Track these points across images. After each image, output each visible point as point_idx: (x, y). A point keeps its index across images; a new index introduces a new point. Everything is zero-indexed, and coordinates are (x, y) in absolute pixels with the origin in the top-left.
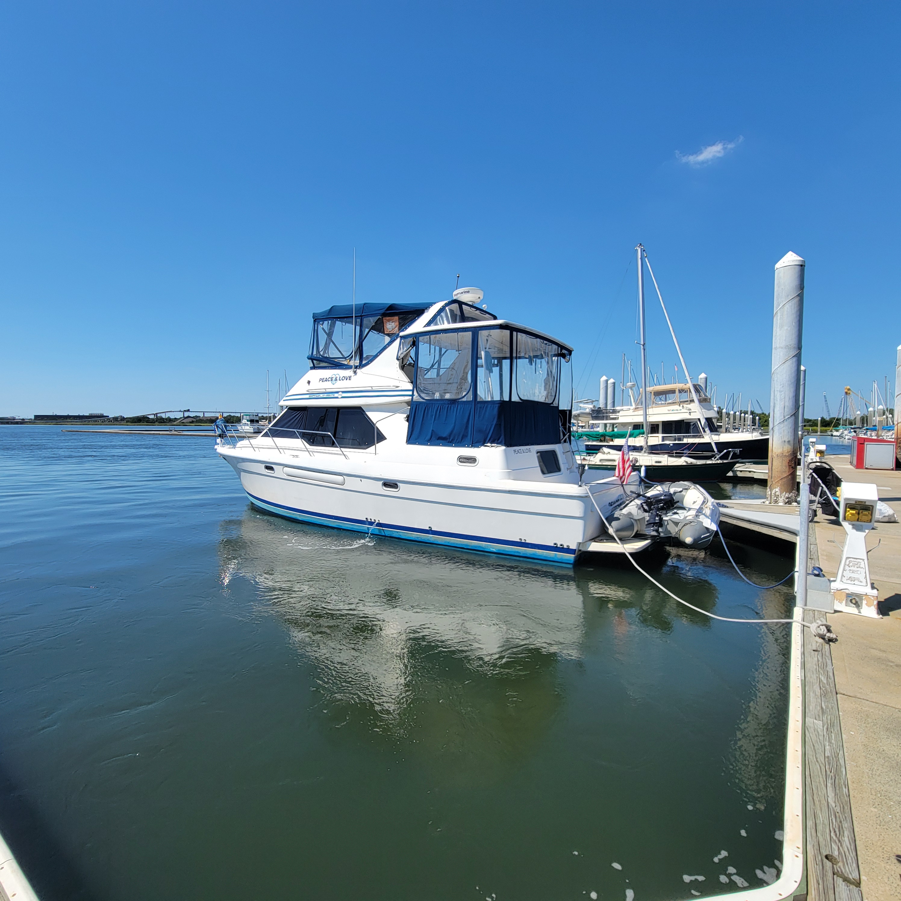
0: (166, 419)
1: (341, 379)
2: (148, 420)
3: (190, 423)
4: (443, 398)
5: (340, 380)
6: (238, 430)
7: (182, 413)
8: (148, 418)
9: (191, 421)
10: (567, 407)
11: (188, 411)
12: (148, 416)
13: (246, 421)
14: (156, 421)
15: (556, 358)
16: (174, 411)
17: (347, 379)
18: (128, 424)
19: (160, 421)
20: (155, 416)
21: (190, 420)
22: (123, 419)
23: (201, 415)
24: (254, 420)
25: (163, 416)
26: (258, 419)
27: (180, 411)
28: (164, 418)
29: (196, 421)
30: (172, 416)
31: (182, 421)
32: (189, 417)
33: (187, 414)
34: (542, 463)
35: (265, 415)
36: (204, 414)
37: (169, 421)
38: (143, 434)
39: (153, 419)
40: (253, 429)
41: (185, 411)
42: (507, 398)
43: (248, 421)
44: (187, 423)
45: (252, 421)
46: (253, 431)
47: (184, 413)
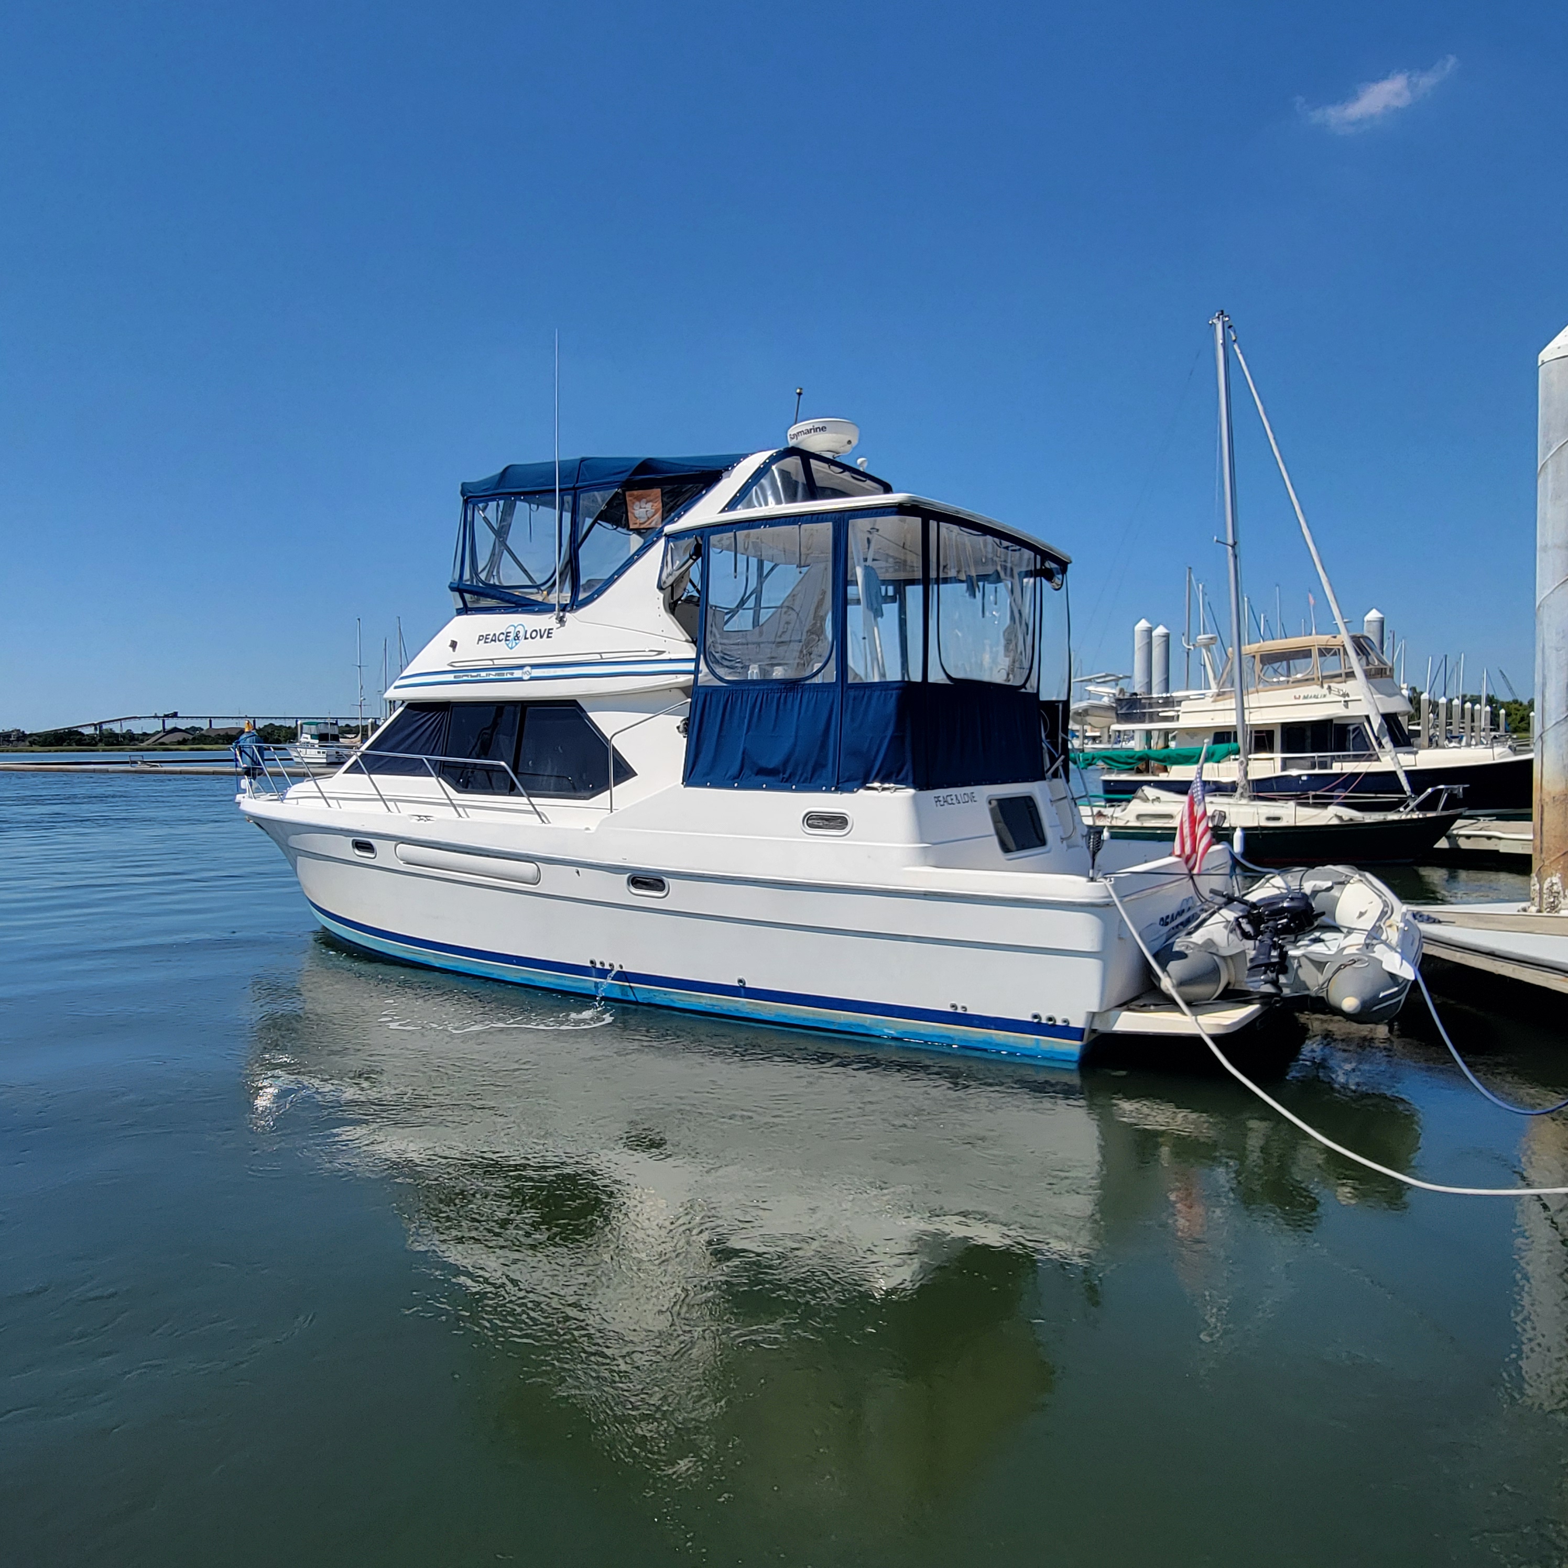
0: (123, 736)
1: (528, 636)
2: (80, 739)
3: (179, 743)
4: (768, 678)
5: (526, 638)
6: (291, 759)
7: (161, 721)
8: (82, 734)
9: (181, 739)
10: (1058, 696)
11: (175, 715)
12: (80, 730)
13: (309, 736)
14: (101, 740)
15: (1032, 580)
16: (140, 719)
17: (541, 637)
18: (35, 748)
19: (111, 740)
20: (96, 729)
21: (179, 736)
22: (22, 737)
23: (204, 724)
24: (327, 734)
25: (117, 728)
26: (337, 733)
27: (156, 717)
28: (117, 735)
29: (194, 739)
30: (137, 728)
31: (160, 741)
32: (175, 730)
34: (1002, 825)
35: (353, 723)
36: (210, 722)
37: (130, 739)
38: (69, 771)
39: (92, 737)
40: (325, 756)
41: (166, 716)
42: (916, 677)
43: (313, 737)
44: (172, 743)
45: (322, 737)
46: (325, 761)
47: (164, 721)
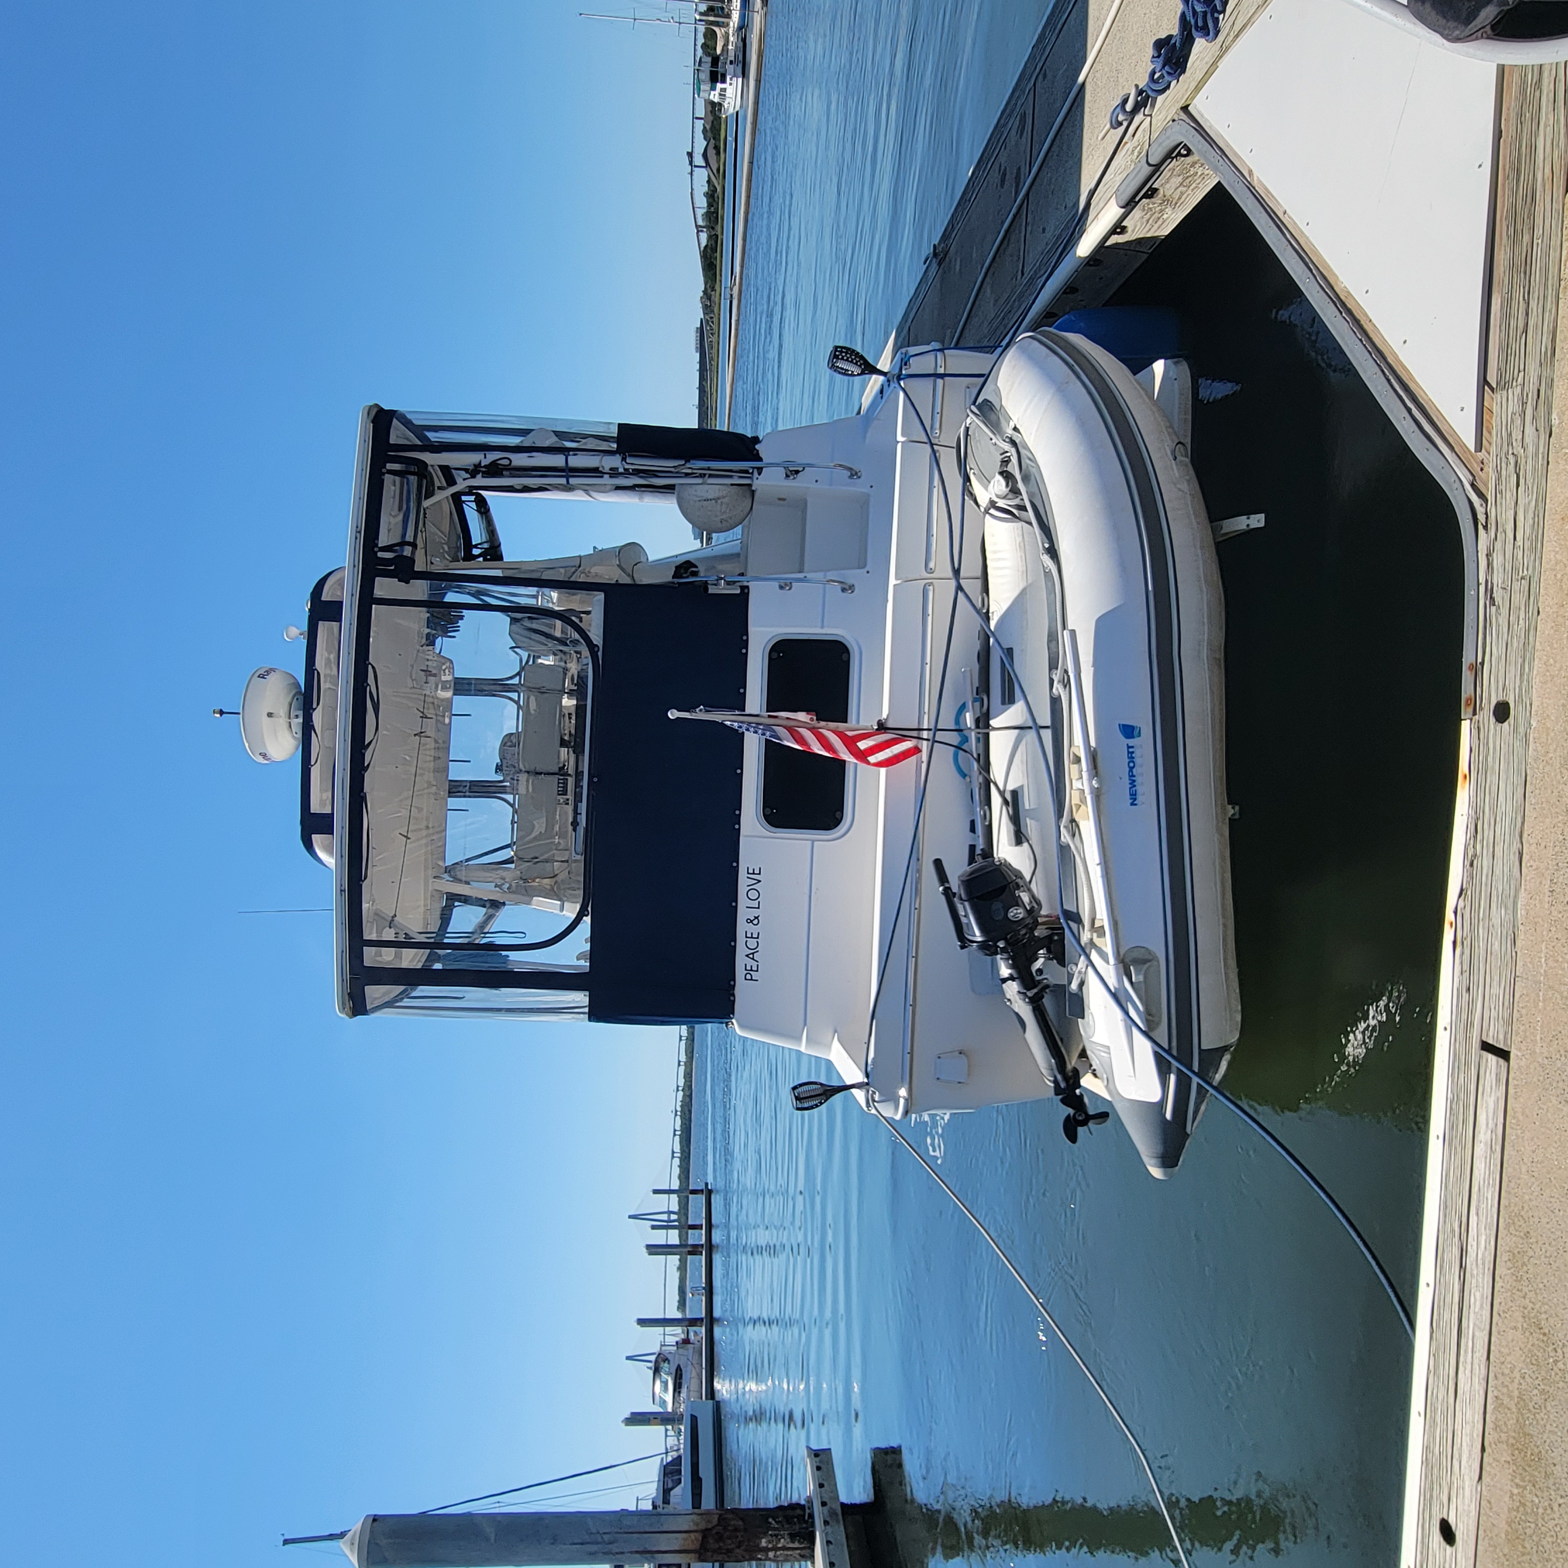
0: (710, 205)
2: (711, 249)
3: (718, 153)
7: (696, 169)
8: (706, 247)
9: (714, 152)
11: (690, 155)
12: (702, 249)
13: (712, 93)
14: (713, 228)
16: (692, 189)
18: (717, 287)
19: (713, 217)
20: (702, 232)
21: (711, 153)
23: (699, 125)
24: (711, 71)
26: (709, 59)
27: (691, 174)
28: (708, 207)
29: (714, 139)
30: (701, 187)
31: (715, 172)
32: (705, 155)
33: (699, 160)
35: (701, 40)
36: (697, 118)
37: (711, 195)
39: (710, 237)
40: (735, 79)
41: (691, 163)
43: (713, 88)
44: (718, 161)
45: (716, 77)
46: (740, 80)
47: (696, 166)
